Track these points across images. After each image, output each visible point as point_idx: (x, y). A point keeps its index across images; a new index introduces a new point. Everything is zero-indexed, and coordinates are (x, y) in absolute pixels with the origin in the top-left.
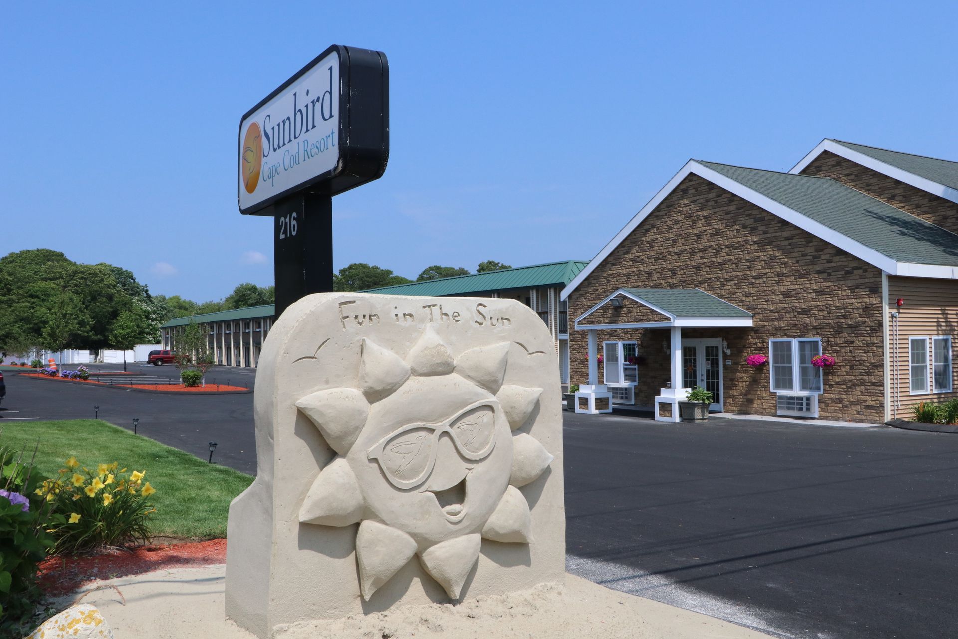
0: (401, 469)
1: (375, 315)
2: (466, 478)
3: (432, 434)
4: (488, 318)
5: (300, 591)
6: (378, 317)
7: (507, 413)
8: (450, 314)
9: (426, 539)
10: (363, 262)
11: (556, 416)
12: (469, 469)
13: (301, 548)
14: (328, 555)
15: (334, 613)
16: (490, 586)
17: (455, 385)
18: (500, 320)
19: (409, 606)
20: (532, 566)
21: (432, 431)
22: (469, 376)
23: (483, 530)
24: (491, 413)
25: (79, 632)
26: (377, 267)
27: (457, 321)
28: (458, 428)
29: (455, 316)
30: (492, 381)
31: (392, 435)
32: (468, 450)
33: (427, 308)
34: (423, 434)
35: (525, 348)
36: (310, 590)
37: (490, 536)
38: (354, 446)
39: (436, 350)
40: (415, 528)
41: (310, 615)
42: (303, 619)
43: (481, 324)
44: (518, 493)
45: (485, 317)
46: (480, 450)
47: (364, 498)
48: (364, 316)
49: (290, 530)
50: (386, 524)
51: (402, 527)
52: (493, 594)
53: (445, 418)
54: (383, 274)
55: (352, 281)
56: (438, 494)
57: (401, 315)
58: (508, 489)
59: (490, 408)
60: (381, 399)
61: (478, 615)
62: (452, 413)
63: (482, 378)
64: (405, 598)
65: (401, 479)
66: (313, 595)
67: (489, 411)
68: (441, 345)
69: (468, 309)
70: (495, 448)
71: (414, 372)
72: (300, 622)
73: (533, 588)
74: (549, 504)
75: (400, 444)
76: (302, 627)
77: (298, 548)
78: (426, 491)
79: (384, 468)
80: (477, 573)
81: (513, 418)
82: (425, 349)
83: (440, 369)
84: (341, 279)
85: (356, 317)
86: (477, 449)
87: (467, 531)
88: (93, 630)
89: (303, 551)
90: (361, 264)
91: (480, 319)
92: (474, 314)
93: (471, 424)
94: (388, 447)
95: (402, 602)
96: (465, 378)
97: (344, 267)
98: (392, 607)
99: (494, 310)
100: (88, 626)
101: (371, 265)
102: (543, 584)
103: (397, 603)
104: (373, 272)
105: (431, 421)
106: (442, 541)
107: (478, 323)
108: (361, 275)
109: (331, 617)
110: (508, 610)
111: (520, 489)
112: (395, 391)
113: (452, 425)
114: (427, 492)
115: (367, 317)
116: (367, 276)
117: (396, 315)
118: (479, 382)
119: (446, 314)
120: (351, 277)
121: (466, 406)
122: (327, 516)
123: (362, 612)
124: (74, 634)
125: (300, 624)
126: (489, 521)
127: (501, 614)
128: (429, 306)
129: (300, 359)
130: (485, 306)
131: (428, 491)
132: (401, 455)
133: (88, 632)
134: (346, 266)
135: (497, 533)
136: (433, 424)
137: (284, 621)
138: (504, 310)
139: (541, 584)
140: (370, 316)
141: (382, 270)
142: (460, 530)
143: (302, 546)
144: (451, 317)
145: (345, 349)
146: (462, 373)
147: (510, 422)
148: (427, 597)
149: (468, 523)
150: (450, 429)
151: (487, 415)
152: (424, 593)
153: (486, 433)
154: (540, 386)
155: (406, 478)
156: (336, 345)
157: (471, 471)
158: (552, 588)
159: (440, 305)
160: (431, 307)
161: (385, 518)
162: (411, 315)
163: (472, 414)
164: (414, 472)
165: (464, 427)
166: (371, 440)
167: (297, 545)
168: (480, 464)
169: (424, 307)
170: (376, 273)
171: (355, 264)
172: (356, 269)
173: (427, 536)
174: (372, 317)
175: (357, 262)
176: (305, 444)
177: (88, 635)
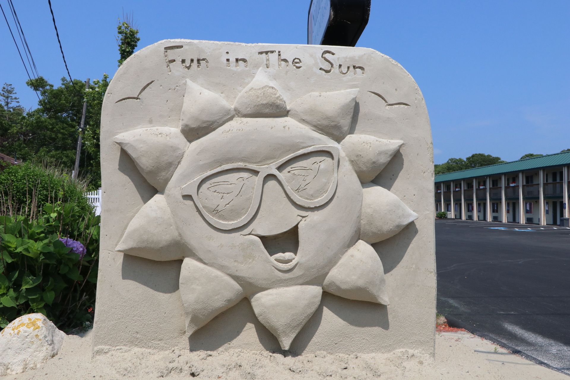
0: (219, 208)
1: (204, 60)
2: (299, 226)
3: (257, 176)
4: (336, 66)
5: (122, 318)
6: (207, 62)
7: (352, 162)
8: (290, 60)
9: (251, 284)
10: (481, 153)
11: (424, 173)
12: (303, 217)
13: (124, 278)
14: (151, 288)
15: (158, 344)
16: (336, 344)
17: (284, 127)
18: (351, 68)
19: (240, 350)
20: (390, 329)
21: (256, 173)
22: (303, 120)
23: (324, 284)
24: (329, 159)
25: (20, 333)
26: (490, 155)
27: (298, 68)
28: (289, 172)
29: (297, 63)
30: (332, 126)
31: (209, 173)
32: (301, 196)
33: (264, 54)
34: (245, 175)
35: (383, 98)
36: (133, 319)
37: (332, 290)
38: (170, 182)
39: (263, 90)
40: (237, 271)
41: (134, 342)
42: (125, 345)
43: (327, 72)
44: (370, 249)
45: (332, 65)
46: (317, 197)
47: (180, 235)
48: (192, 61)
49: (114, 259)
50: (205, 263)
51: (221, 268)
52: (339, 352)
53: (272, 161)
54: (494, 159)
55: (474, 164)
56: (264, 239)
57: (233, 60)
58: (356, 244)
59: (328, 153)
60: (199, 138)
61: (299, 370)
62: (280, 156)
63: (319, 122)
64: (235, 342)
65: (220, 219)
66: (136, 324)
67: (327, 157)
68: (270, 87)
69: (311, 56)
70: (336, 197)
71: (238, 113)
72: (122, 347)
73: (392, 353)
74: (414, 266)
75: (218, 184)
76: (122, 352)
77: (121, 277)
78: (250, 234)
79: (200, 206)
80: (320, 328)
81: (360, 167)
82: (250, 90)
83: (267, 111)
84: (467, 164)
85: (183, 61)
86: (312, 197)
87: (301, 281)
88: (31, 333)
89: (126, 280)
90: (480, 154)
91: (327, 66)
92: (319, 61)
93: (305, 169)
94: (205, 186)
95: (231, 345)
96: (300, 122)
97: (469, 156)
98: (221, 349)
99: (343, 58)
100: (28, 329)
101: (486, 154)
102: (404, 350)
103: (226, 345)
104: (487, 159)
105: (255, 163)
106: (270, 289)
107: (324, 70)
108: (480, 160)
109: (155, 348)
110: (340, 371)
111: (373, 245)
112: (214, 129)
113: (280, 168)
114: (251, 236)
115: (195, 61)
116: (484, 161)
117: (228, 60)
118: (315, 126)
119: (285, 60)
120: (473, 162)
121: (299, 150)
122: (139, 247)
123: (189, 348)
124: (17, 334)
125: (121, 349)
126: (329, 274)
127: (330, 374)
128: (267, 53)
129: (124, 99)
130: (333, 54)
131: (253, 235)
132: (221, 195)
133: (27, 334)
134: (470, 155)
135: (339, 288)
136: (258, 166)
137: (106, 344)
138: (357, 58)
139: (402, 350)
140: (198, 60)
141: (494, 157)
142: (291, 279)
143: (125, 276)
144: (290, 63)
145: (170, 90)
146: (296, 116)
147: (357, 172)
148: (261, 345)
149: (301, 273)
150: (278, 172)
151: (325, 163)
152: (258, 340)
153: (324, 180)
154: (401, 139)
155: (225, 219)
156: (161, 87)
157: (304, 219)
158: (413, 356)
159: (279, 52)
160: (269, 53)
161: (202, 257)
162: (244, 60)
163: (306, 159)
164: (235, 213)
165: (296, 172)
166: (186, 177)
167: (121, 274)
168: (316, 212)
169: (261, 53)
170: (489, 159)
171: (476, 154)
172: (477, 157)
173: (252, 281)
174: (201, 62)
175: (478, 153)
176: (130, 180)
177: (26, 336)
